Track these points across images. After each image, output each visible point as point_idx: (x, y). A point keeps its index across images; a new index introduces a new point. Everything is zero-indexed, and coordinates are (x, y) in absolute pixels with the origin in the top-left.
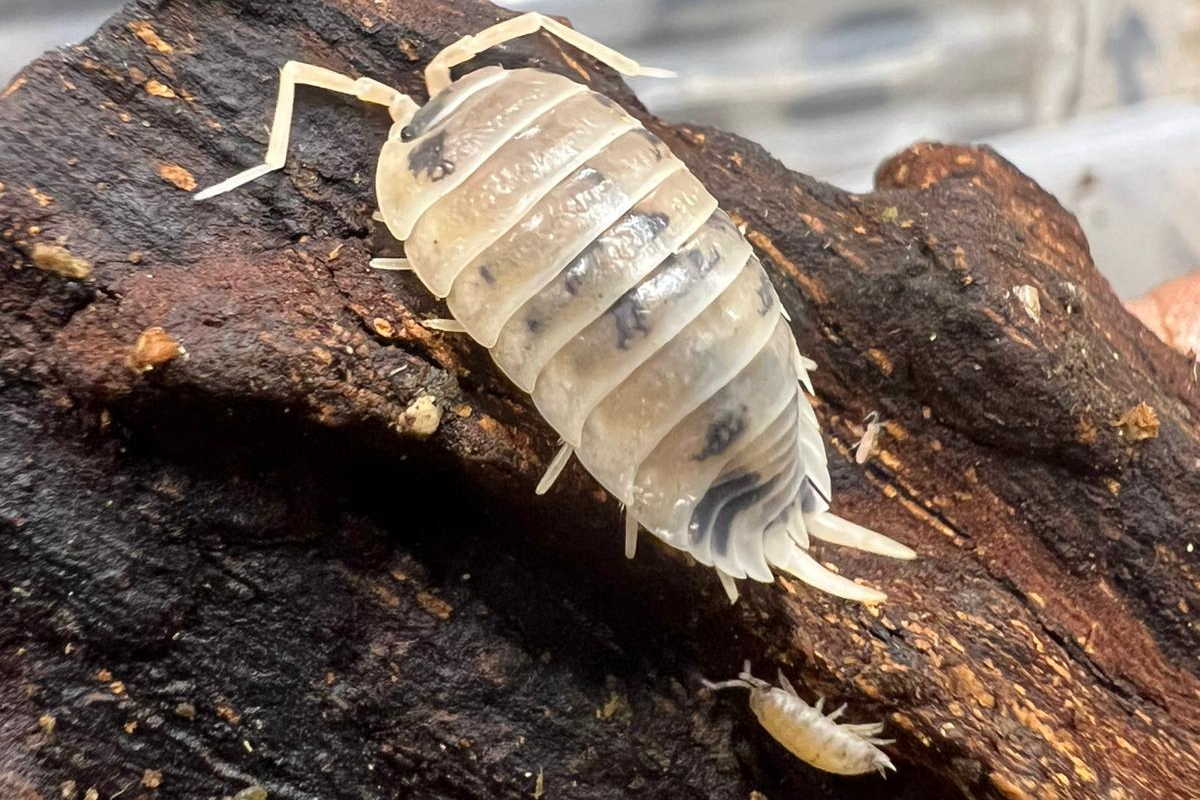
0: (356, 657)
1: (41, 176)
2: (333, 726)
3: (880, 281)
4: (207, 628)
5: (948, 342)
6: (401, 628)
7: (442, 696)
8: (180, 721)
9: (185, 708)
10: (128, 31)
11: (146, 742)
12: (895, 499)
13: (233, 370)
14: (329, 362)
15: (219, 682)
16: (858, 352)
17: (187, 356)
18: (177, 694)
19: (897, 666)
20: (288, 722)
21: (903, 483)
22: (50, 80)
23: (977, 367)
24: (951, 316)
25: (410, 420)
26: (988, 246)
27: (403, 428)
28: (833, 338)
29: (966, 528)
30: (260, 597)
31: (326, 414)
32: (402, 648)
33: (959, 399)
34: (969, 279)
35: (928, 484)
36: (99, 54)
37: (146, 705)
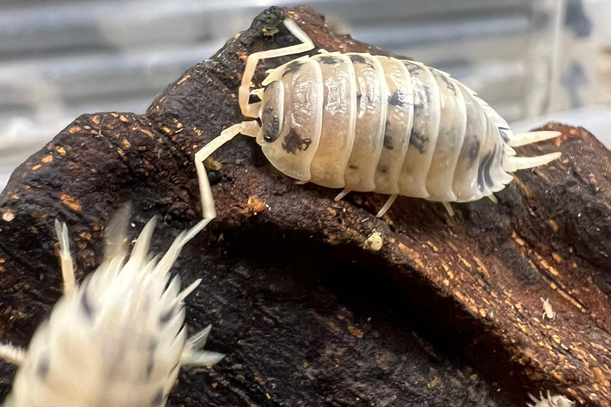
0: (318, 355)
1: (198, 122)
2: (306, 388)
3: (555, 188)
4: (252, 339)
5: (586, 218)
6: (339, 342)
7: (358, 375)
8: (237, 384)
9: (240, 377)
10: (236, 55)
11: (220, 393)
12: (556, 290)
13: (290, 217)
14: (335, 214)
15: (256, 365)
16: (543, 221)
17: (270, 209)
18: (237, 370)
19: (571, 367)
20: (286, 385)
21: (559, 282)
22: (201, 76)
23: (598, 229)
24: (589, 205)
25: (370, 243)
26: (603, 174)
27: (366, 247)
28: (533, 213)
29: (586, 304)
30: (277, 324)
31: (331, 239)
32: (340, 352)
33: (588, 244)
34: (598, 189)
35: (570, 283)
36: (224, 66)
37: (222, 375)
